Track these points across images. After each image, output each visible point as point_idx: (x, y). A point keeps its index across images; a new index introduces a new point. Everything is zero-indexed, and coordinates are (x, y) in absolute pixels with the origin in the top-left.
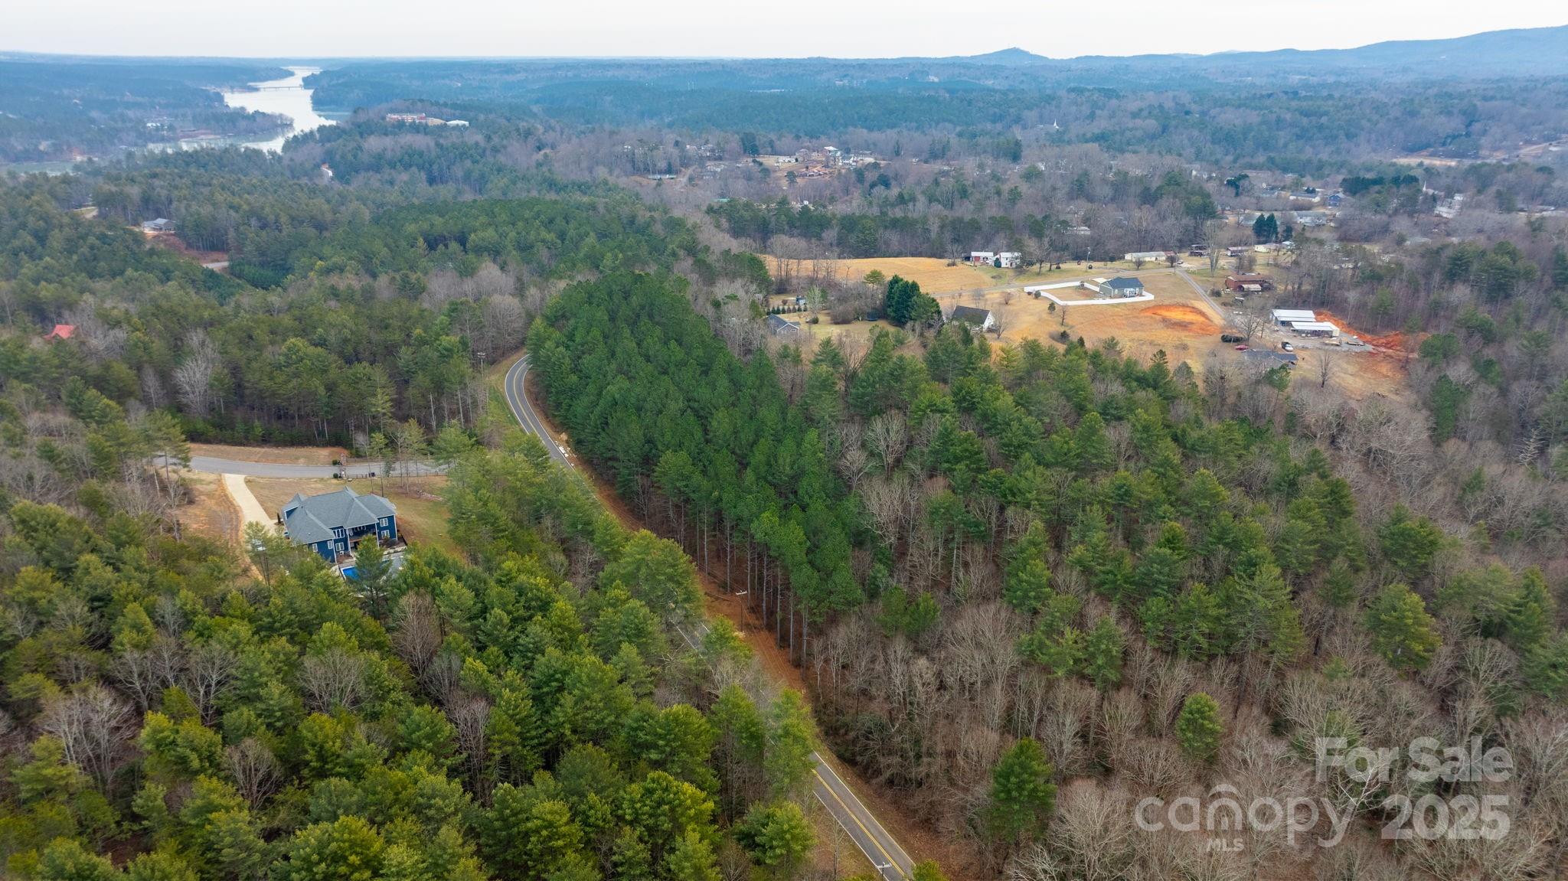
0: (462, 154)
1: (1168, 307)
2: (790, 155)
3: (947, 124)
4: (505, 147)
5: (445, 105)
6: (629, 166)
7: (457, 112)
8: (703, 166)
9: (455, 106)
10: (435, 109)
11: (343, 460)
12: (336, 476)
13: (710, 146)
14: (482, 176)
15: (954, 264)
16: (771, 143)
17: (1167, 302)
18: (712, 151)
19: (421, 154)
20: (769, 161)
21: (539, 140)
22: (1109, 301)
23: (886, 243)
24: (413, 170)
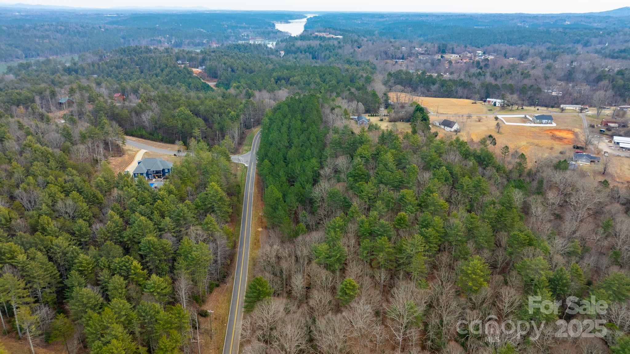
1: (560, 130)
2: (458, 54)
6: (385, 56)
8: (418, 57)
11: (182, 150)
12: (175, 155)
15: (475, 103)
16: (453, 49)
17: (561, 128)
19: (313, 48)
20: (448, 56)
22: (533, 125)
23: (457, 92)
24: (308, 54)
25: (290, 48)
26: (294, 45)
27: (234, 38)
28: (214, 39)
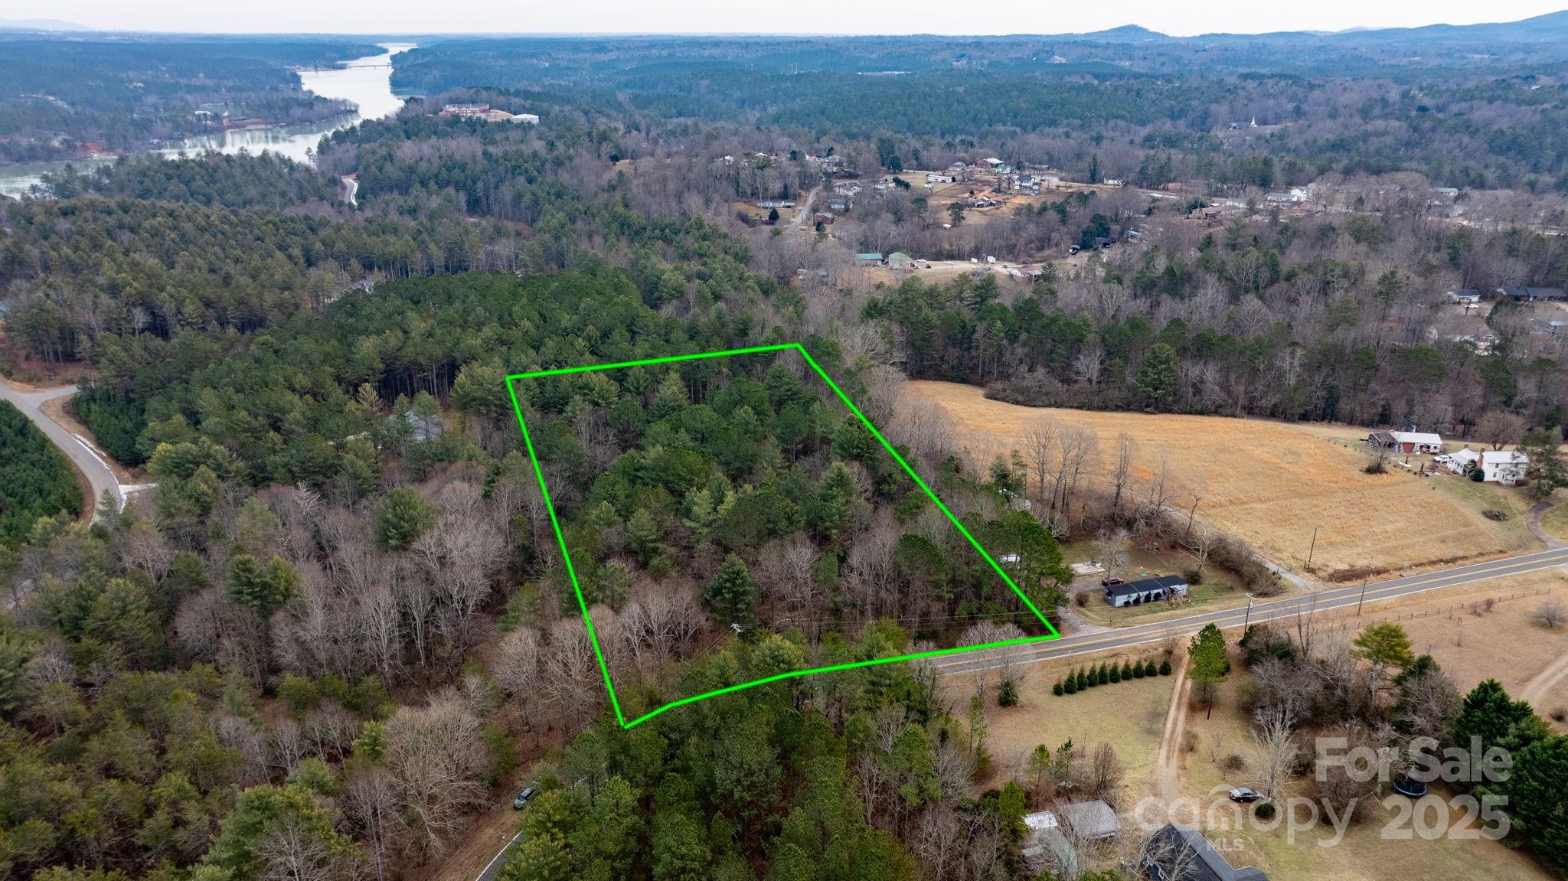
0: (514, 168)
2: (943, 171)
3: (1119, 122)
4: (570, 158)
5: (517, 93)
6: (731, 191)
7: (528, 103)
8: (829, 187)
9: (527, 94)
10: (502, 99)
13: (837, 158)
14: (536, 202)
16: (916, 154)
18: (839, 164)
19: (463, 167)
20: (918, 179)
21: (617, 146)
23: (1197, 391)
24: (451, 190)
25: (381, 169)
26: (390, 157)
27: (169, 125)
28: (93, 132)
